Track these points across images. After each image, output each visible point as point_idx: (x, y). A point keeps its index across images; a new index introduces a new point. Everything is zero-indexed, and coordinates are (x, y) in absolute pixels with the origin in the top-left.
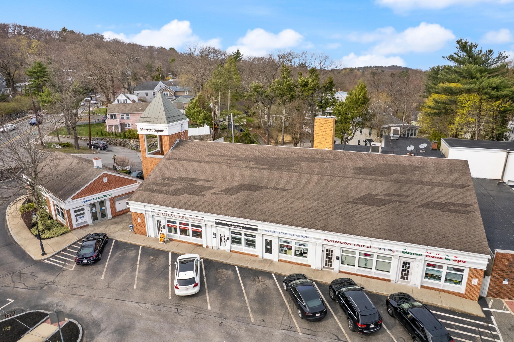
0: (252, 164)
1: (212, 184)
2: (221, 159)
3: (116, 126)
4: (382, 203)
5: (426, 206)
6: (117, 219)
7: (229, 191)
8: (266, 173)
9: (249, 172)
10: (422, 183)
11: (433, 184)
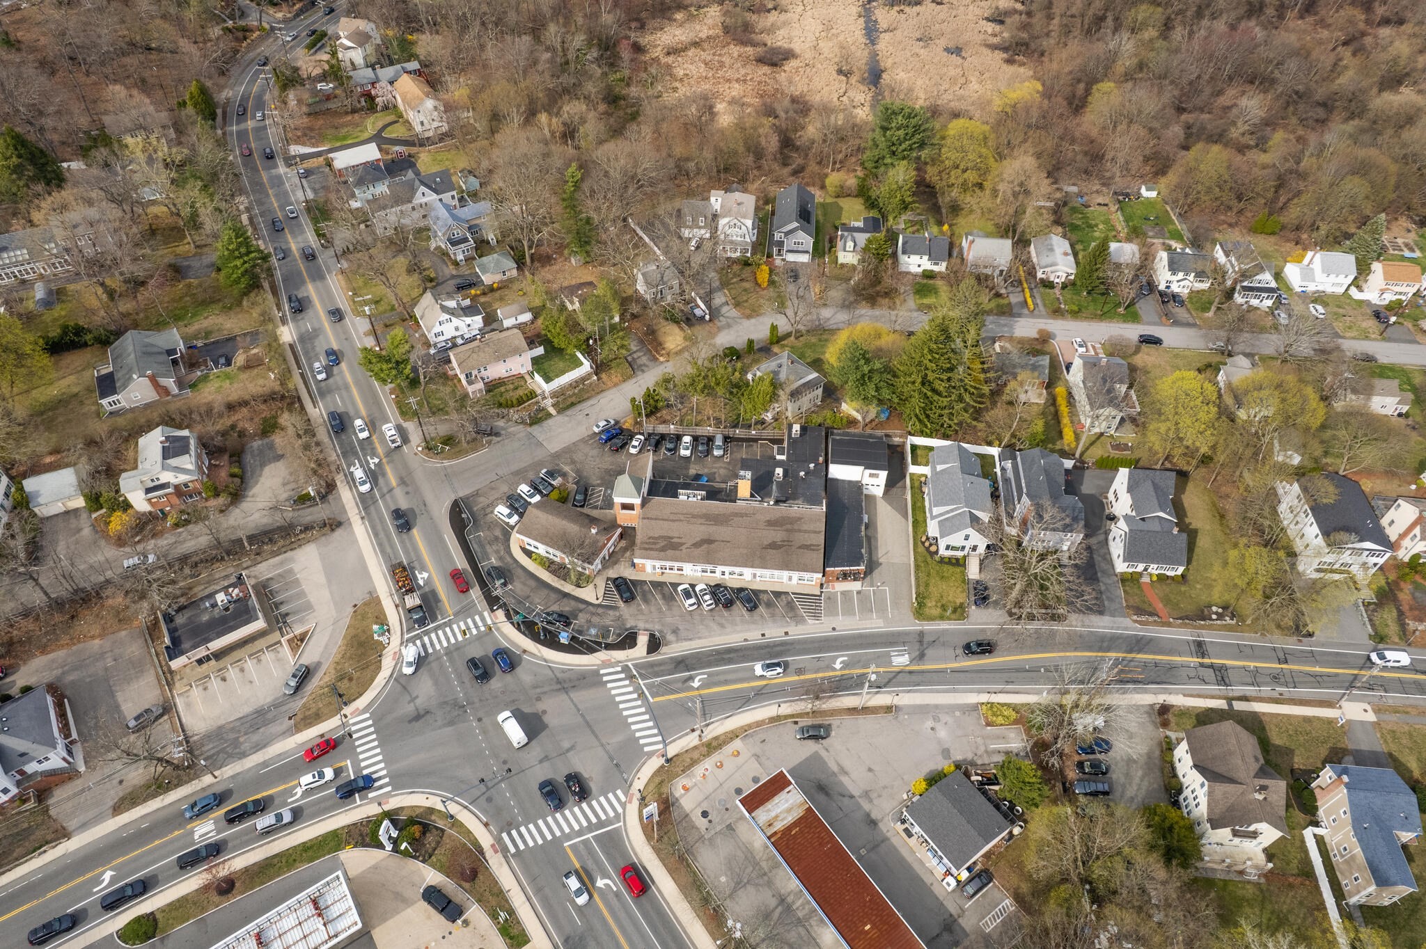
0: (702, 521)
1: (683, 541)
2: (682, 517)
3: (480, 390)
4: (780, 547)
5: (800, 547)
6: (613, 559)
7: (696, 545)
8: (714, 528)
9: (703, 528)
10: (800, 531)
11: (805, 531)
